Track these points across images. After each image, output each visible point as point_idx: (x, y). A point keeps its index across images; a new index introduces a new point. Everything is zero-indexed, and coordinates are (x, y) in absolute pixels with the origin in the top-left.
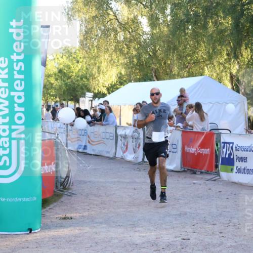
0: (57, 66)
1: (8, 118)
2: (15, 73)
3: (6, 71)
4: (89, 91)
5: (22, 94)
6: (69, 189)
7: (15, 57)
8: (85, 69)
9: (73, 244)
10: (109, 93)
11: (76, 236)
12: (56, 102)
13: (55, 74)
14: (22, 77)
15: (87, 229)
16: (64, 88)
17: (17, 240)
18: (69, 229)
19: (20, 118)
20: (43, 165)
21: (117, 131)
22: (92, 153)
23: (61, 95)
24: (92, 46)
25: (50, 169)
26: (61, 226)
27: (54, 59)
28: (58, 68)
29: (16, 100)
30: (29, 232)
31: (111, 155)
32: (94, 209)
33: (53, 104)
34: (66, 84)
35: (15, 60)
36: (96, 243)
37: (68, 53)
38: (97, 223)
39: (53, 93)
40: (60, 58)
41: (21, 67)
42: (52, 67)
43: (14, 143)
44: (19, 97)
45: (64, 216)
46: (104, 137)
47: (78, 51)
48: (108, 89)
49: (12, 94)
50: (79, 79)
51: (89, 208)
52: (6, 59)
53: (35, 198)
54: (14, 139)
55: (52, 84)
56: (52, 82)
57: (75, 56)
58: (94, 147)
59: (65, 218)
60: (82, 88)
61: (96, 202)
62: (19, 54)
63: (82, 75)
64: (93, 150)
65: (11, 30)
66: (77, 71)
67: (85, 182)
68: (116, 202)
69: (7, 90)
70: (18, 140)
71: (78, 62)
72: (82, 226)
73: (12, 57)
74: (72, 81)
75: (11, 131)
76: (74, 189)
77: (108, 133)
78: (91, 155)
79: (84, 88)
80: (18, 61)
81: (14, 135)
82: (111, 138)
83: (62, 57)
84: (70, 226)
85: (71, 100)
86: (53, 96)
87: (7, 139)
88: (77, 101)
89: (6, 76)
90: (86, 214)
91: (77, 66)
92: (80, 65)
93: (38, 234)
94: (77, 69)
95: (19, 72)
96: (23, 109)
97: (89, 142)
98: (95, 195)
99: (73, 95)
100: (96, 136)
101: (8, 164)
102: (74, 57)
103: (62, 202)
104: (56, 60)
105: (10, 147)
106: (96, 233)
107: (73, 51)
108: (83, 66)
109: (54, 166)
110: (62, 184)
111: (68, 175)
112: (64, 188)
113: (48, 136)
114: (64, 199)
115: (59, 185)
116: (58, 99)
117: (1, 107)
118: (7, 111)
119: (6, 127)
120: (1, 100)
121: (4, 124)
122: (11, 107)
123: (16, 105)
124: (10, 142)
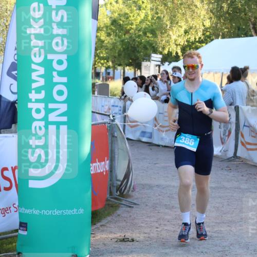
0: (110, 14)
1: (43, 92)
4: (155, 51)
5: (64, 57)
6: (128, 196)
7: (53, 3)
12: (107, 68)
13: (107, 27)
16: (120, 47)
18: (130, 256)
19: (60, 93)
20: (93, 161)
22: (160, 143)
23: (115, 57)
25: (101, 167)
26: (118, 252)
27: (106, 5)
28: (111, 18)
32: (166, 228)
33: (103, 69)
34: (122, 41)
39: (103, 54)
40: (114, 3)
42: (105, 17)
44: (60, 62)
45: (122, 237)
48: (183, 49)
49: (50, 57)
50: (141, 33)
51: (157, 225)
53: (81, 211)
54: (52, 123)
55: (103, 42)
56: (103, 38)
58: (164, 135)
59: (123, 240)
60: (145, 48)
61: (167, 217)
63: (146, 28)
64: (162, 139)
66: (138, 22)
67: (150, 187)
70: (58, 124)
71: (140, 9)
72: (149, 253)
73: (50, 3)
74: (131, 37)
75: (48, 111)
76: (136, 195)
78: (158, 146)
79: (148, 46)
81: (52, 117)
83: (117, 2)
84: (132, 252)
85: (129, 65)
86: (103, 58)
87: (42, 124)
88: (139, 66)
91: (138, 14)
96: (65, 80)
98: (166, 207)
99: (133, 57)
100: (166, 118)
103: (119, 215)
104: (108, 6)
108: (146, 16)
109: (108, 162)
110: (119, 189)
111: (127, 176)
112: (122, 195)
113: (100, 119)
114: (121, 211)
115: (115, 190)
116: (110, 64)
117: (34, 76)
118: (42, 82)
119: (41, 106)
120: (34, 66)
121: (37, 101)
122: (48, 76)
123: (55, 74)
124: (46, 128)
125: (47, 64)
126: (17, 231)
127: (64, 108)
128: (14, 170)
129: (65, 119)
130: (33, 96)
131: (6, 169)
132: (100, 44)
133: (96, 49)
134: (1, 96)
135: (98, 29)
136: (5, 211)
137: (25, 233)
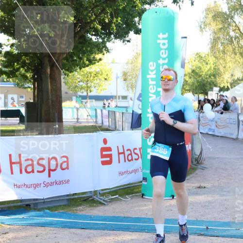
0: (191, 67)
3: (154, 72)
4: (216, 86)
6: (201, 163)
7: (161, 62)
8: (212, 69)
9: (207, 209)
10: (232, 88)
11: (209, 202)
13: (189, 74)
15: (217, 197)
16: (196, 84)
18: (203, 196)
21: (239, 118)
22: (219, 135)
23: (194, 89)
24: (219, 51)
26: (197, 194)
27: (189, 62)
28: (191, 69)
30: (171, 198)
31: (234, 137)
32: (223, 181)
34: (197, 81)
35: (161, 64)
36: (226, 208)
37: (199, 57)
38: (225, 192)
39: (187, 88)
40: (193, 61)
42: (188, 69)
45: (199, 186)
46: (228, 122)
47: (207, 56)
48: (231, 84)
50: (208, 77)
51: (217, 179)
52: (155, 63)
55: (187, 81)
56: (187, 80)
57: (205, 59)
58: (221, 130)
59: (199, 187)
61: (224, 175)
62: (164, 59)
63: (210, 74)
64: (220, 133)
65: (158, 41)
66: (206, 71)
67: (214, 158)
68: (240, 175)
69: (155, 87)
71: (207, 64)
72: (214, 194)
73: (159, 62)
74: (202, 79)
76: (206, 163)
77: (231, 119)
78: (218, 136)
79: (211, 83)
80: (163, 64)
82: (234, 123)
83: (195, 61)
84: (204, 194)
85: (202, 93)
86: (187, 90)
88: (207, 94)
89: (155, 76)
90: (216, 184)
91: (206, 67)
92: (208, 67)
94: (206, 69)
97: (216, 126)
99: (203, 89)
100: (222, 122)
102: (204, 61)
103: (197, 174)
104: (190, 63)
106: (226, 200)
107: (203, 56)
108: (211, 67)
109: (190, 145)
110: (197, 160)
111: (201, 153)
112: (198, 163)
114: (198, 172)
115: (194, 160)
117: (150, 100)
120: (150, 95)
125: (157, 93)
126: (141, 182)
128: (140, 149)
130: (150, 110)
131: (136, 149)
133: (183, 85)
134: (133, 111)
135: (185, 75)
136: (135, 171)
137: (146, 183)
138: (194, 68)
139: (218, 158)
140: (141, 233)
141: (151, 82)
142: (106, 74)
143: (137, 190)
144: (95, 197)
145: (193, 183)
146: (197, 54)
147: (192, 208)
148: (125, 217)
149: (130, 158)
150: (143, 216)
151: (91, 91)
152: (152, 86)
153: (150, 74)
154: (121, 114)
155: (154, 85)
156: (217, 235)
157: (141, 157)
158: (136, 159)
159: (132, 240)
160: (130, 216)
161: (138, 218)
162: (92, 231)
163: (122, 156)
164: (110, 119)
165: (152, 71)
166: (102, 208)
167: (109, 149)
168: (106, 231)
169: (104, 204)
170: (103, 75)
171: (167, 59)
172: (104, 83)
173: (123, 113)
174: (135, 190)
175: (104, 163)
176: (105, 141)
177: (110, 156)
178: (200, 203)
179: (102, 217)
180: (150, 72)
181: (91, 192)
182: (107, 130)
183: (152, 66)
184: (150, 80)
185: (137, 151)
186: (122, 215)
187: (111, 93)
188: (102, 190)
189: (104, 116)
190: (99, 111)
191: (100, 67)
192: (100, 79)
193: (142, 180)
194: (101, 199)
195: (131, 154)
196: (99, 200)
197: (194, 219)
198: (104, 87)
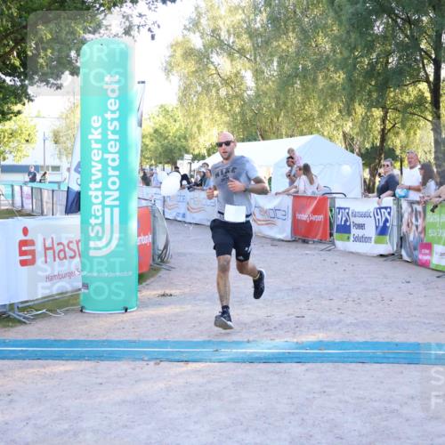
0: (153, 125)
1: (101, 183)
2: (109, 133)
3: (100, 131)
4: (187, 152)
5: (117, 156)
6: (167, 262)
7: (109, 116)
8: (183, 128)
9: (174, 324)
10: (209, 155)
11: (177, 315)
12: (151, 165)
13: (150, 135)
14: (117, 137)
15: (189, 307)
16: (160, 149)
17: (111, 320)
18: (169, 308)
19: (114, 183)
20: (139, 235)
22: (192, 221)
23: (157, 157)
24: (192, 103)
25: (147, 239)
27: (149, 118)
28: (153, 128)
29: (110, 162)
30: (124, 311)
32: (197, 285)
33: (148, 166)
34: (162, 145)
36: (200, 323)
37: (165, 111)
38: (199, 300)
39: (148, 155)
40: (156, 117)
41: (116, 126)
42: (148, 127)
43: (108, 211)
44: (114, 160)
45: (163, 293)
46: (205, 203)
47: (175, 109)
48: (208, 151)
49: (106, 156)
50: (176, 139)
51: (189, 283)
53: (130, 273)
54: (107, 206)
55: (147, 146)
56: (147, 143)
57: (172, 114)
58: (195, 215)
59: (163, 295)
60: (180, 150)
61: (198, 277)
62: (113, 112)
63: (180, 135)
64: (193, 218)
66: (174, 131)
67: (185, 255)
69: (100, 152)
70: (112, 207)
71: (175, 121)
72: (183, 305)
74: (169, 142)
75: (105, 197)
76: (172, 262)
78: (190, 223)
79: (182, 149)
80: (113, 120)
81: (108, 202)
82: (213, 204)
83: (158, 116)
84: (170, 304)
85: (168, 163)
86: (148, 158)
87: (100, 207)
89: (99, 137)
90: (187, 290)
91: (174, 125)
92: (177, 125)
93: (134, 314)
94: (173, 129)
95: (114, 132)
96: (117, 173)
97: (188, 209)
98: (197, 269)
99: (170, 157)
100: (196, 203)
101: (100, 235)
102: (171, 116)
103: (160, 276)
105: (103, 215)
106: (199, 312)
107: (170, 109)
108: (181, 126)
109: (151, 236)
110: (160, 256)
111: (166, 247)
112: (162, 261)
113: (144, 203)
114: (162, 273)
115: (156, 257)
116: (153, 162)
117: (93, 171)
118: (99, 175)
119: (99, 193)
120: (93, 164)
121: (96, 189)
122: (104, 171)
123: (109, 169)
124: (103, 209)
125: (104, 162)
126: (80, 289)
127: (116, 194)
128: (77, 243)
129: (117, 203)
130: (92, 186)
131: (72, 242)
132: (145, 148)
133: (142, 151)
134: (68, 188)
135: (143, 137)
136: (70, 274)
137: (86, 291)
138: (157, 126)
139: (191, 254)
140: (79, 362)
141: (94, 145)
142: (27, 133)
143: (75, 302)
144: (11, 313)
145: (154, 290)
146: (162, 106)
147: (153, 325)
148: (55, 341)
149: (62, 255)
150: (82, 338)
151: (4, 159)
152: (96, 151)
153: (93, 134)
154: (51, 192)
155: (98, 149)
156: (186, 359)
157: (79, 255)
158: (71, 258)
159: (66, 372)
160: (64, 338)
161: (76, 340)
162: (6, 362)
163: (50, 253)
164: (34, 200)
165: (96, 129)
166: (21, 328)
167: (32, 243)
168: (27, 361)
169: (25, 323)
170: (23, 136)
171: (118, 113)
172: (24, 145)
173: (53, 191)
174: (71, 302)
175: (23, 263)
176: (25, 231)
177: (33, 253)
178: (164, 317)
179: (21, 341)
180: (93, 131)
181: (5, 305)
182: (29, 215)
183: (96, 122)
184: (93, 142)
185: (74, 246)
186: (52, 338)
187: (36, 162)
188: (22, 303)
189: (24, 196)
190: (17, 189)
191: (19, 123)
192: (19, 141)
193: (81, 286)
194: (20, 316)
195: (63, 250)
196: (18, 317)
197: (156, 339)
198: (24, 153)
